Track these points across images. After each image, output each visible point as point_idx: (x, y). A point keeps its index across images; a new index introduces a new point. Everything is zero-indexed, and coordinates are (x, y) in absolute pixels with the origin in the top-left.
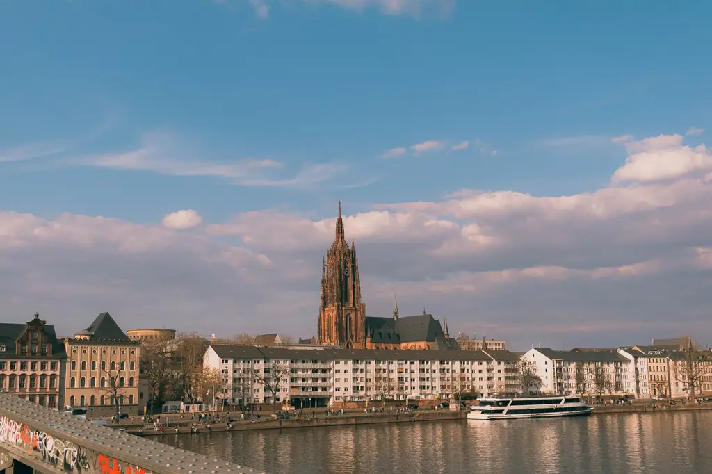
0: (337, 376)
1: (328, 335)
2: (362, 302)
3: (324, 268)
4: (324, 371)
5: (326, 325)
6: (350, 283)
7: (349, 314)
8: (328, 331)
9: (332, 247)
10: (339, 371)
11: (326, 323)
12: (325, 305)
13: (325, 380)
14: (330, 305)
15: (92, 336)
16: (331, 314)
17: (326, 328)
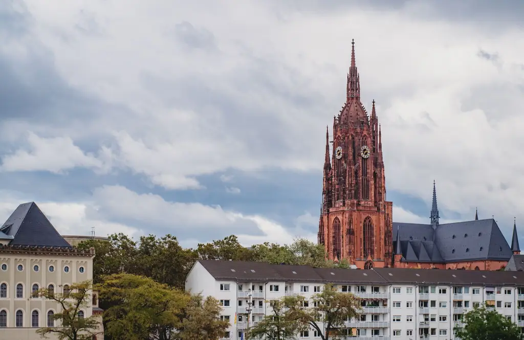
0: (395, 311)
1: (335, 250)
2: (388, 200)
3: (328, 147)
4: (375, 303)
5: (331, 235)
6: (371, 169)
7: (368, 218)
8: (335, 244)
9: (342, 112)
10: (399, 304)
11: (332, 231)
12: (329, 203)
13: (375, 317)
14: (339, 203)
15: (12, 241)
16: (340, 217)
17: (331, 240)
